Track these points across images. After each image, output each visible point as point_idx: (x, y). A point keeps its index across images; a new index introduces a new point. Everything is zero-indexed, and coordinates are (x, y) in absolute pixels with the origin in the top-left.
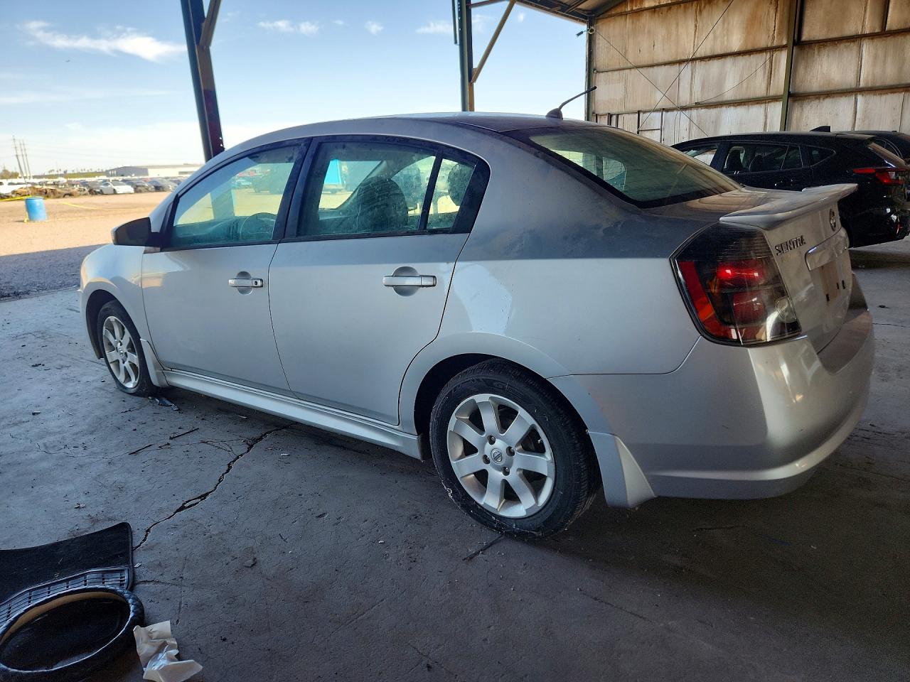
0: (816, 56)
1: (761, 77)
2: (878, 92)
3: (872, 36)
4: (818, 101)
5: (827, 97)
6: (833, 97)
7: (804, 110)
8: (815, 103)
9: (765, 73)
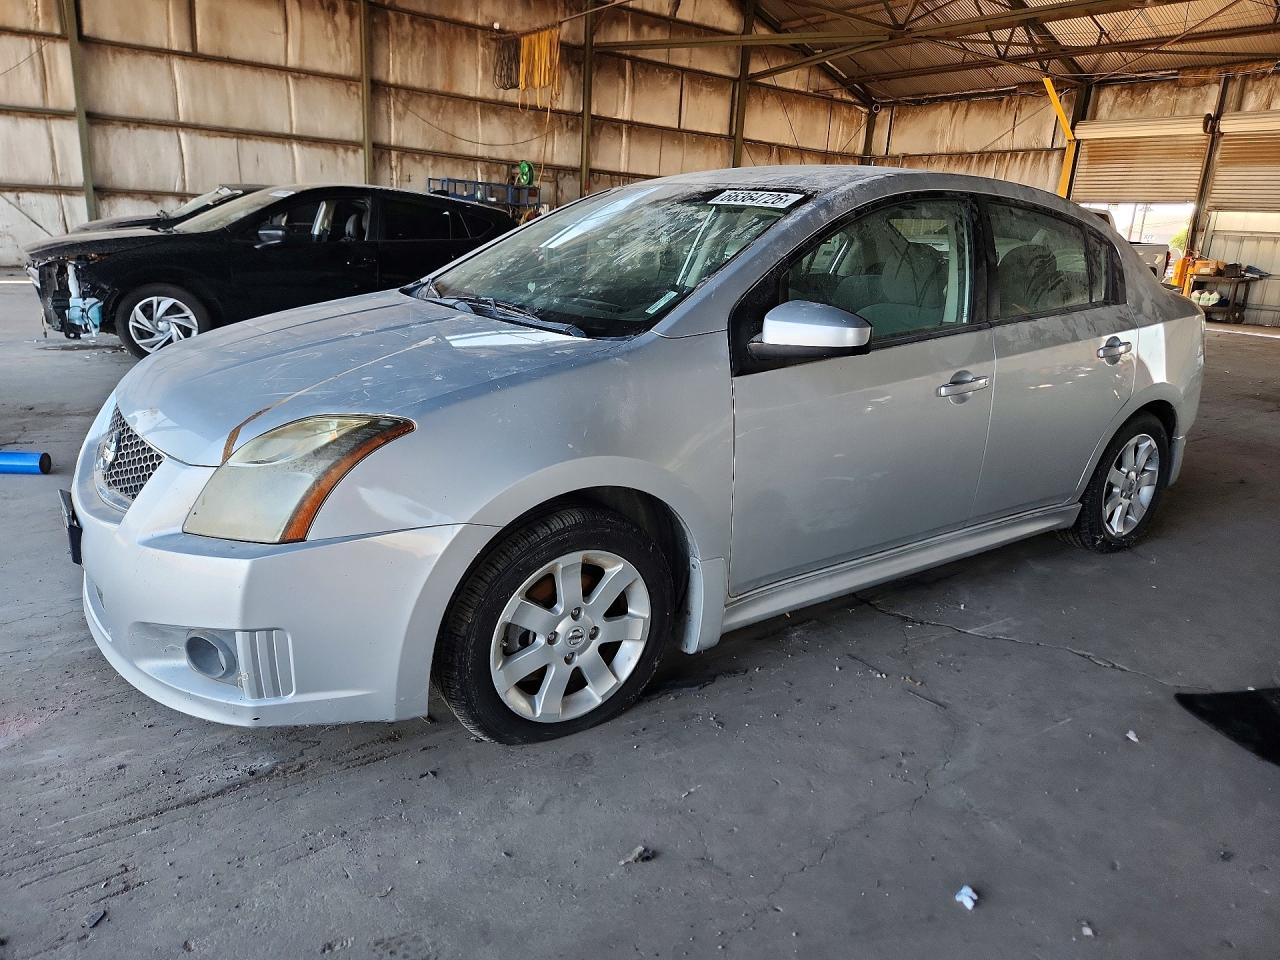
0: (112, 64)
1: (30, 76)
2: (204, 132)
3: (182, 55)
4: (126, 130)
5: (139, 126)
6: (148, 128)
7: (110, 139)
8: (123, 132)
9: (34, 70)
